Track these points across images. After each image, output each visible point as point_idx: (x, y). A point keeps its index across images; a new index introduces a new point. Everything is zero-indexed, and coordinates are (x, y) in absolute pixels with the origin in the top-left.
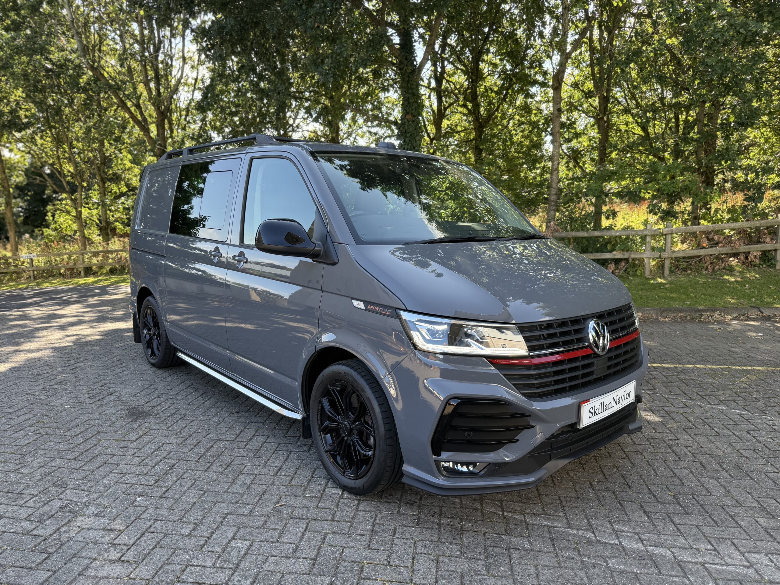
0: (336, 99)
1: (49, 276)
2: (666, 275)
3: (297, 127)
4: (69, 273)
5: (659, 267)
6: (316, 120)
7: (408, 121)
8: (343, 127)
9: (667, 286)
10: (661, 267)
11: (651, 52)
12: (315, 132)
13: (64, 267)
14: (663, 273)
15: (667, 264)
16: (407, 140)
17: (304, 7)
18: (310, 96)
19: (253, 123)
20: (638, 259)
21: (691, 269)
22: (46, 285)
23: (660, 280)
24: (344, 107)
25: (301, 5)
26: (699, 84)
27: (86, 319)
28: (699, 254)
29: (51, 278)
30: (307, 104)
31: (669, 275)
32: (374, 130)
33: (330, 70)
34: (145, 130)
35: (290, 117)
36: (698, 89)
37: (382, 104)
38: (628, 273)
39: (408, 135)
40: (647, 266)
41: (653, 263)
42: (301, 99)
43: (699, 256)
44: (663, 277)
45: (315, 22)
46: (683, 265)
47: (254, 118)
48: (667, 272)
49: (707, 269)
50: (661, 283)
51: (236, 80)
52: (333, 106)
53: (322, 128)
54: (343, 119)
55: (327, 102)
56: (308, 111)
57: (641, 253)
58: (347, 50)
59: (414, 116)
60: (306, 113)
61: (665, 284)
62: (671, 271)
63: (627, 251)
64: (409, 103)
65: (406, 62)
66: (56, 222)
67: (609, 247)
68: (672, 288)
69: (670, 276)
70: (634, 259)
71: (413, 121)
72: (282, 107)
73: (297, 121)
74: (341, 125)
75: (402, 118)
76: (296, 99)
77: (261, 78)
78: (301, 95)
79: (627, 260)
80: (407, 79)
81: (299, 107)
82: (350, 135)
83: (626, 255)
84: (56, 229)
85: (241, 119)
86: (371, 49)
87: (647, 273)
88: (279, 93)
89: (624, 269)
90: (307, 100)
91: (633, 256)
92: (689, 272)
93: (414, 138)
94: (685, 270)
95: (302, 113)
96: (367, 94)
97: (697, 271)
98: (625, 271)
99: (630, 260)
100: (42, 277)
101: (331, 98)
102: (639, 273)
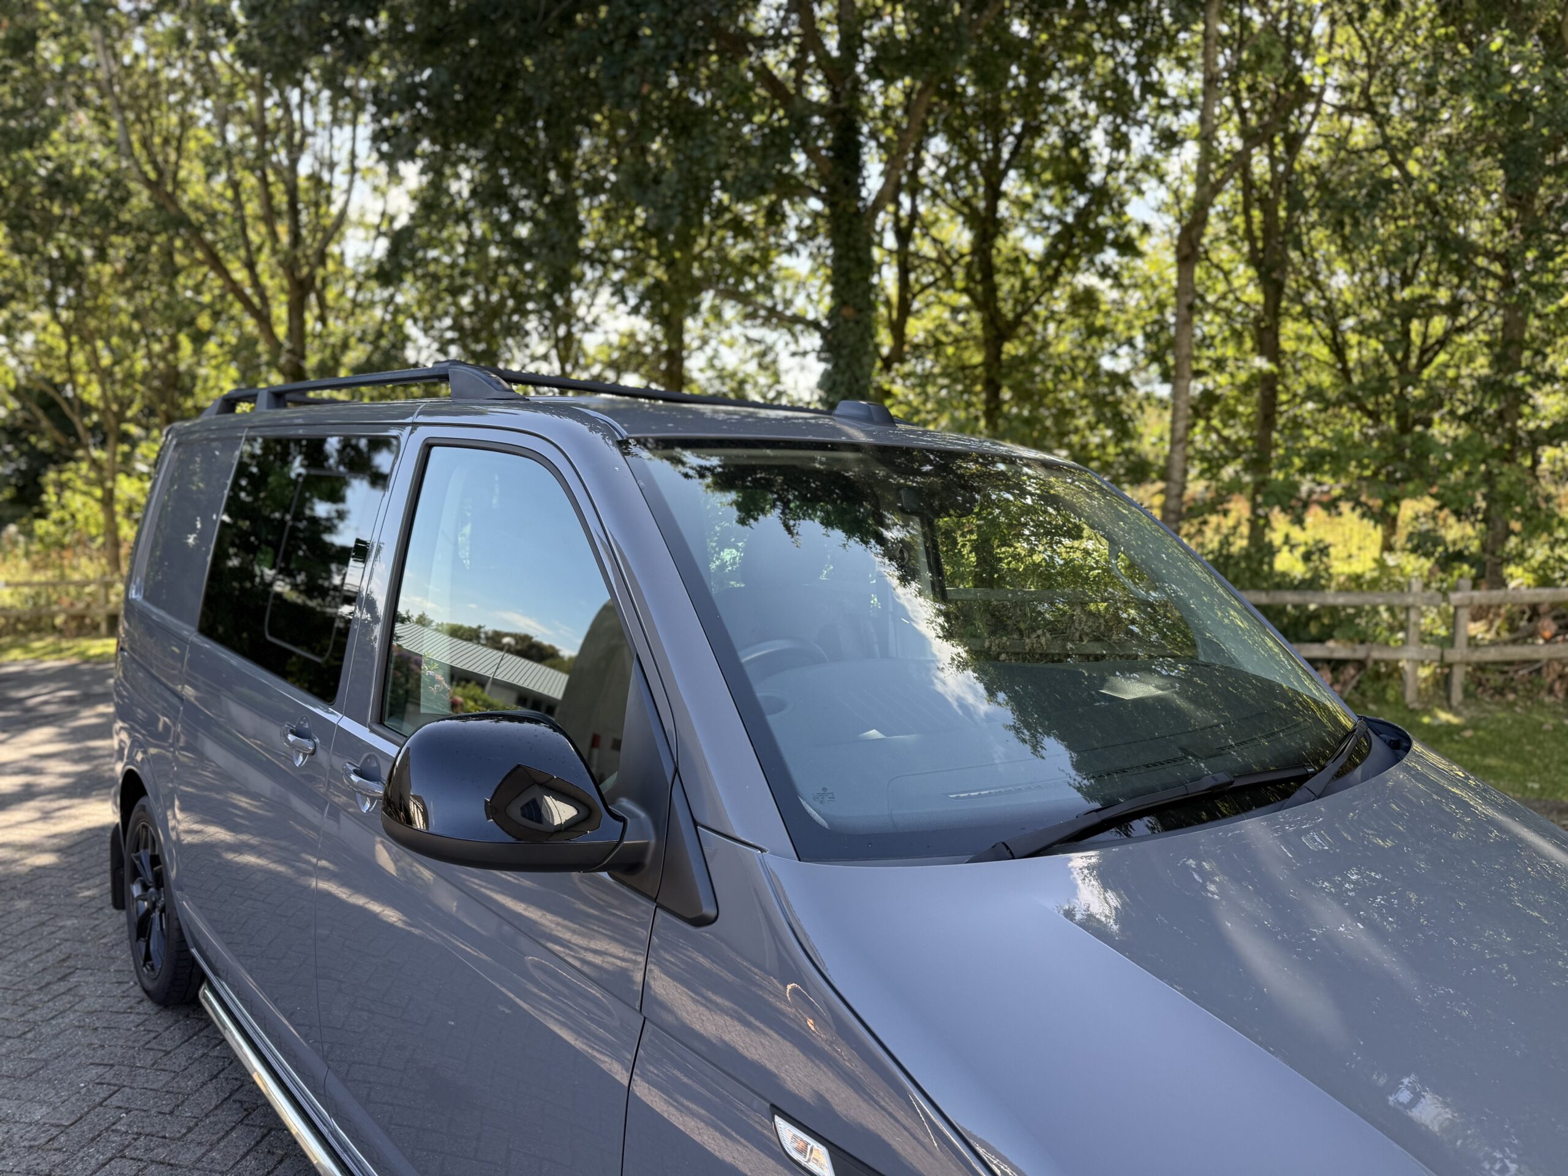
0: (681, 266)
1: (30, 631)
2: (1454, 703)
3: (595, 323)
4: (73, 625)
5: (1436, 683)
6: (635, 310)
7: (846, 321)
8: (692, 326)
9: (1468, 733)
10: (1443, 682)
11: (1431, 180)
12: (632, 335)
13: (64, 611)
14: (1448, 698)
15: (1458, 677)
16: (842, 363)
17: (618, 48)
18: (625, 259)
19: (496, 311)
20: (1387, 663)
21: (1514, 691)
22: (16, 654)
23: (1444, 716)
24: (697, 287)
25: (611, 43)
26: (1536, 260)
27: (46, 781)
28: (1535, 656)
29: (33, 636)
30: (616, 276)
31: (1463, 703)
32: (755, 333)
33: (674, 197)
34: (264, 319)
35: (581, 300)
36: (1533, 273)
37: (775, 281)
38: (1363, 694)
39: (845, 352)
40: (1410, 681)
41: (1424, 672)
42: (604, 264)
43: (1537, 661)
44: (1450, 708)
45: (643, 81)
46: (1497, 680)
47: (503, 300)
48: (1457, 695)
49: (1551, 691)
50: (1449, 725)
51: (464, 217)
52: (676, 282)
53: (646, 325)
54: (695, 310)
55: (661, 273)
56: (619, 290)
57: (1397, 649)
58: (716, 152)
59: (860, 311)
60: (613, 294)
61: (1459, 729)
62: (1467, 693)
63: (1362, 642)
64: (849, 281)
65: (844, 189)
66: (63, 507)
67: (1314, 628)
68: (1481, 740)
69: (1467, 707)
70: (1376, 662)
71: (857, 322)
72: (562, 281)
73: (595, 311)
74: (689, 323)
75: (832, 315)
76: (593, 263)
77: (517, 215)
78: (604, 258)
79: (1361, 664)
80: (845, 227)
81: (600, 283)
82: (705, 341)
83: (1360, 652)
84: (61, 522)
85: (476, 301)
86: (774, 151)
87: (1410, 696)
88: (553, 248)
89: (1354, 682)
90: (617, 266)
91: (1376, 654)
92: (1511, 697)
93: (859, 360)
94: (1500, 691)
95: (605, 295)
96: (749, 260)
97: (1530, 695)
98: (1356, 688)
99: (1370, 664)
100: (15, 631)
101: (671, 265)
102: (1391, 695)
